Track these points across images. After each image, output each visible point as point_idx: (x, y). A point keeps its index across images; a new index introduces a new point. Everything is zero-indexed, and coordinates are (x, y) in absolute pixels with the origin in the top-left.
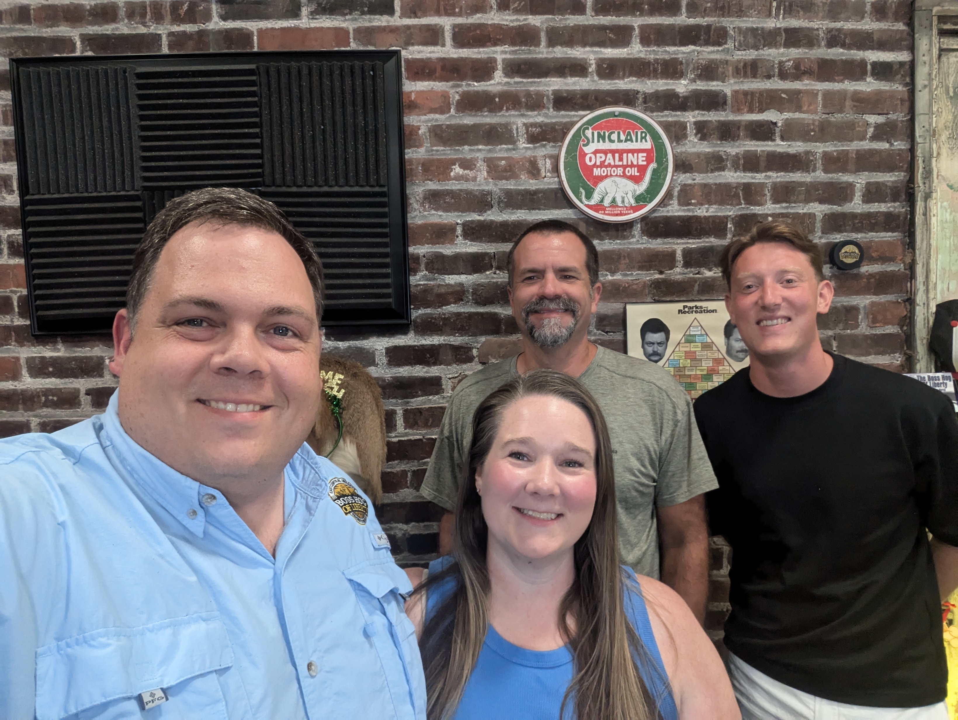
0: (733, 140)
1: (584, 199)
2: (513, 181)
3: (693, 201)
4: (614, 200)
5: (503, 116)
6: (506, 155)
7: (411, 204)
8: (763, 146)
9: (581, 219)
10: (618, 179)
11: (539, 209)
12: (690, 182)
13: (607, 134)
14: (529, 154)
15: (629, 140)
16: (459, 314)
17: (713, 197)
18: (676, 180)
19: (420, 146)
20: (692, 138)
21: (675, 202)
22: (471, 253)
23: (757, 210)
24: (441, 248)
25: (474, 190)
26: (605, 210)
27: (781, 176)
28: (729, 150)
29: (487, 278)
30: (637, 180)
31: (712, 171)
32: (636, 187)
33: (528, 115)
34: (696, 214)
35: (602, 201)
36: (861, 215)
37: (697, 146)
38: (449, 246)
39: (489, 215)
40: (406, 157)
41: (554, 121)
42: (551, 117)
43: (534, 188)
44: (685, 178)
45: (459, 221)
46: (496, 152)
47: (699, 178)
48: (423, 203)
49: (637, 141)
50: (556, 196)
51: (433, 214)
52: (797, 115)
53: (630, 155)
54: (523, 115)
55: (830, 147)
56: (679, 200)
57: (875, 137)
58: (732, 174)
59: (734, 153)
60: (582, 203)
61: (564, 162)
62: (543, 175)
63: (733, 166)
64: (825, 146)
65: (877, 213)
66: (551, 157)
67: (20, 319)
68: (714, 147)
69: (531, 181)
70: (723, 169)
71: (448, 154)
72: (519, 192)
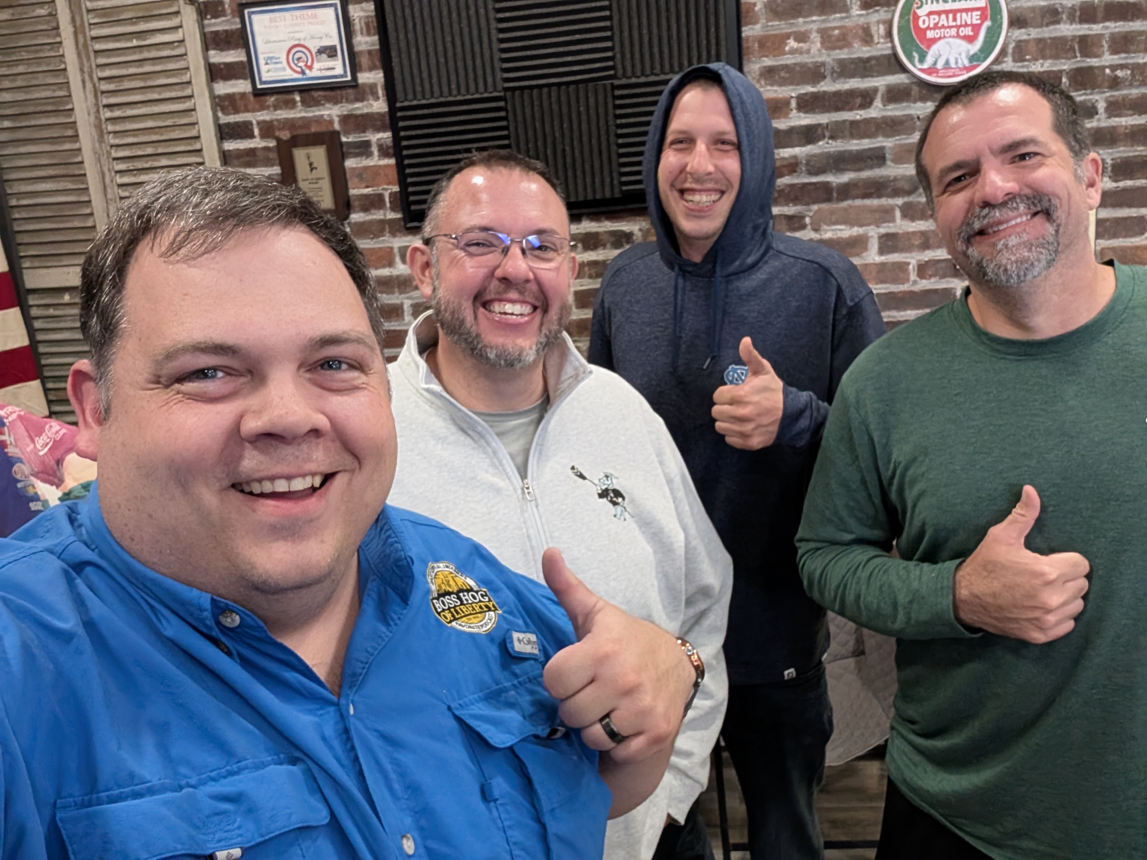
1: (917, 63)
2: (846, 51)
3: (1028, 57)
4: (947, 62)
6: (839, 24)
9: (912, 83)
10: (951, 40)
11: (872, 76)
12: (1025, 37)
14: (862, 21)
16: (792, 186)
17: (1048, 52)
18: (1011, 37)
19: (756, 23)
21: (1009, 59)
22: (804, 126)
23: (1093, 62)
25: (807, 63)
26: (938, 73)
27: (1119, 26)
28: (1065, 2)
29: (820, 147)
30: (970, 39)
31: (1047, 25)
32: (969, 46)
34: (1031, 70)
35: (935, 63)
38: (784, 120)
39: (822, 86)
40: (744, 35)
43: (867, 56)
44: (1020, 34)
45: (793, 95)
46: (830, 22)
47: (1034, 33)
48: (760, 80)
50: (889, 62)
51: (769, 91)
53: (964, 14)
56: (1013, 57)
58: (1067, 27)
59: (1070, 5)
60: (915, 67)
61: (898, 27)
62: (876, 41)
63: (1069, 19)
66: (884, 22)
67: (392, 213)
69: (864, 49)
70: (1058, 22)
71: (784, 28)
72: (853, 61)
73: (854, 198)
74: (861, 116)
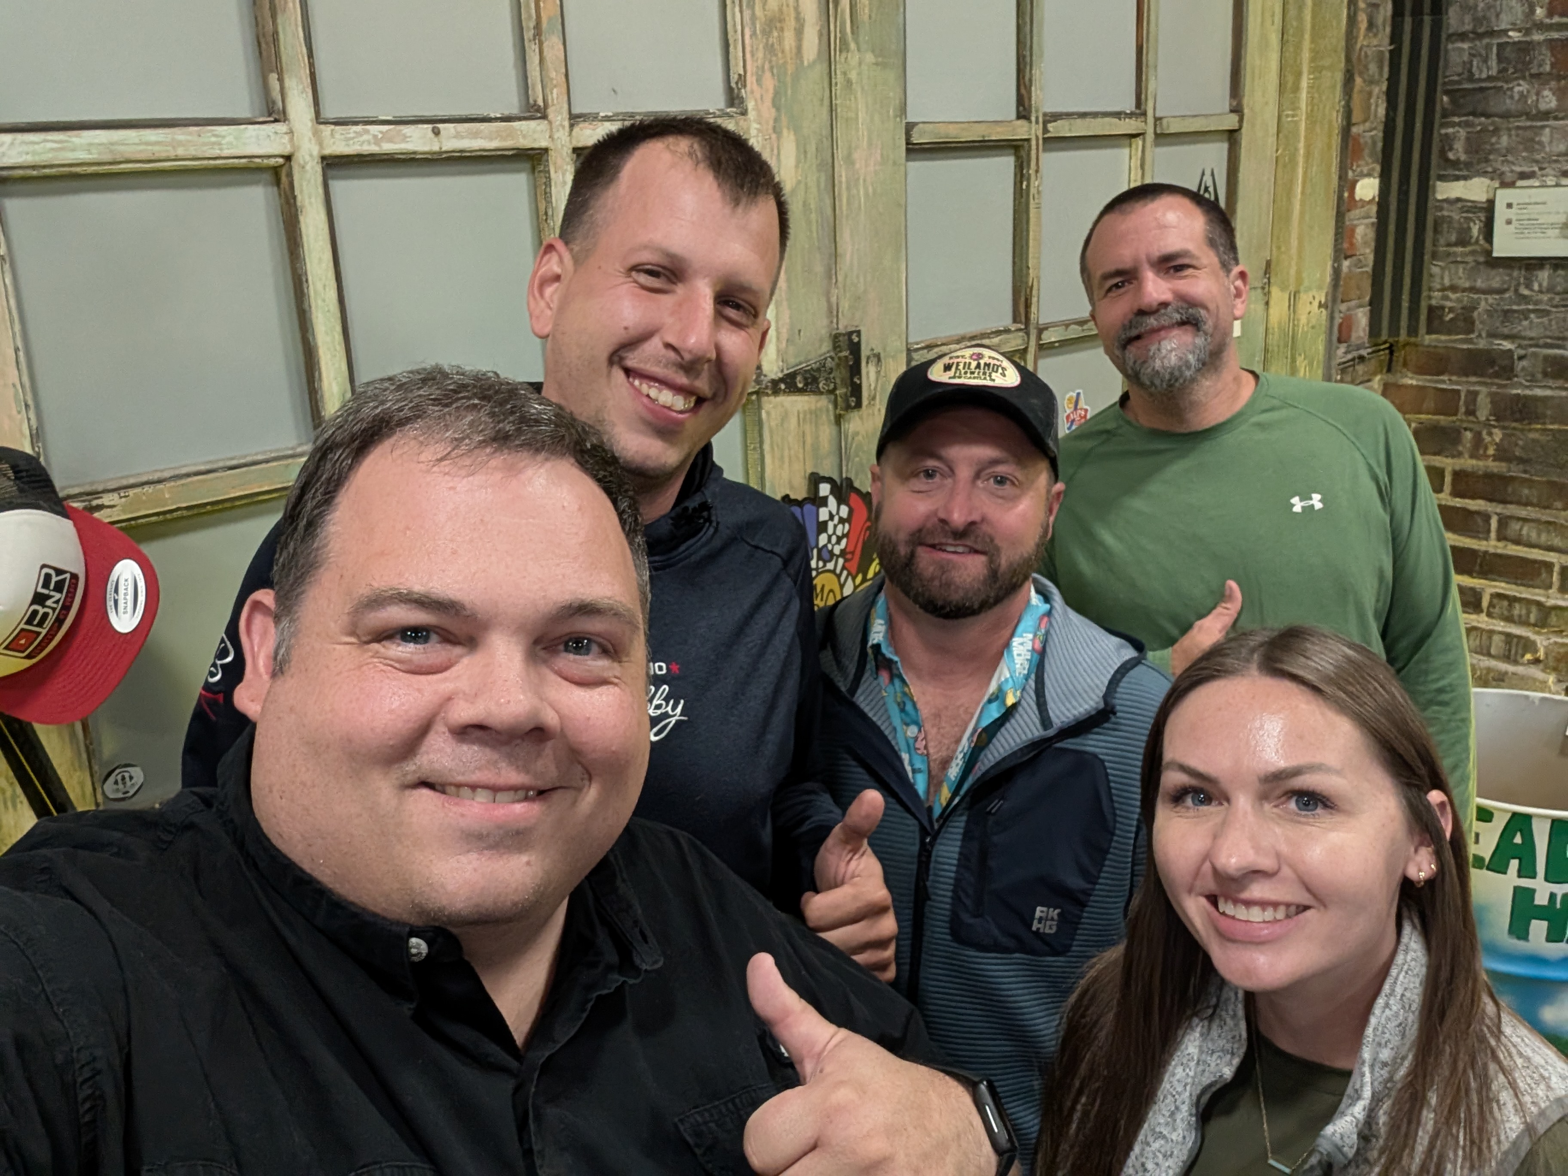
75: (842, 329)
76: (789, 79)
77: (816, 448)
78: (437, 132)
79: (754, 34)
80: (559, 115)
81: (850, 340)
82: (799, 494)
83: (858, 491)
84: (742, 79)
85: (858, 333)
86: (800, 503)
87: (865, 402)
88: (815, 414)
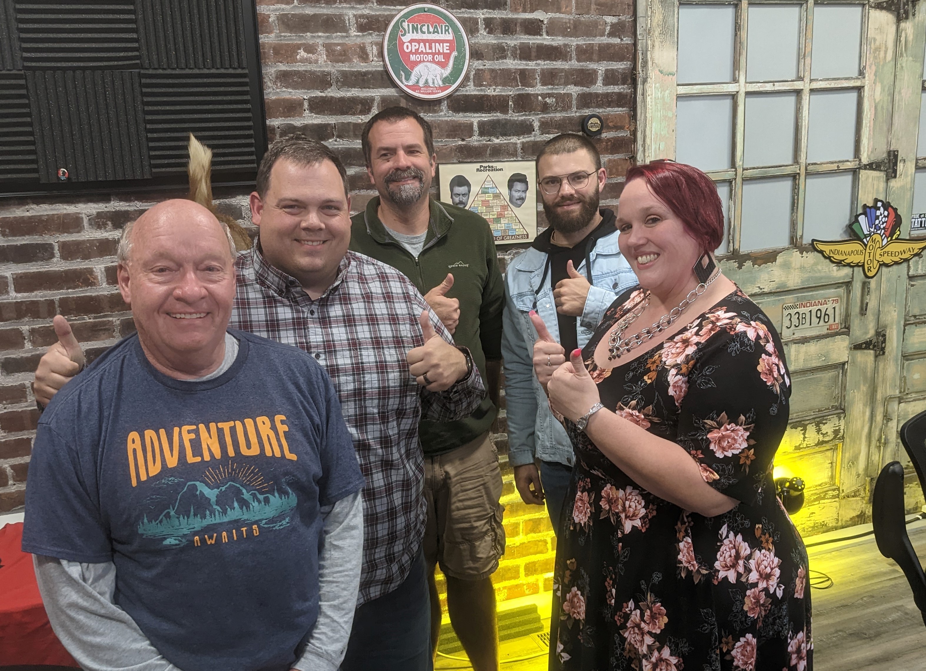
0: (512, 34)
1: (404, 80)
2: (347, 64)
3: (484, 83)
4: (427, 81)
5: (337, 7)
6: (340, 41)
7: (265, 83)
8: (534, 39)
9: (401, 96)
10: (429, 64)
11: (369, 88)
12: (481, 67)
13: (419, 26)
14: (359, 41)
15: (436, 32)
17: (498, 80)
18: (472, 66)
19: (270, 32)
20: (483, 32)
21: (471, 83)
22: (316, 124)
23: (530, 90)
24: (291, 120)
25: (316, 71)
26: (420, 90)
27: (547, 64)
28: (509, 42)
30: (443, 65)
31: (498, 59)
32: (443, 71)
33: (356, 8)
34: (486, 93)
35: (418, 82)
36: (602, 94)
37: (487, 38)
38: (298, 118)
39: (329, 92)
40: (260, 41)
41: (377, 13)
42: (376, 10)
43: (364, 70)
44: (478, 64)
45: (305, 97)
46: (333, 39)
47: (489, 65)
48: (276, 82)
49: (442, 33)
50: (382, 78)
51: (284, 91)
52: (558, 15)
53: (437, 44)
54: (353, 8)
55: (581, 41)
56: (474, 82)
57: (611, 35)
58: (511, 61)
59: (513, 45)
60: (403, 84)
61: (388, 49)
62: (371, 59)
63: (512, 55)
64: (577, 40)
65: (613, 93)
66: (377, 44)
68: (499, 39)
69: (362, 64)
70: (505, 57)
71: (295, 40)
72: (353, 73)
73: (360, 189)
74: (362, 120)
75: (891, 149)
76: (880, 67)
77: (878, 190)
78: (774, 85)
79: (870, 53)
80: (807, 80)
81: (894, 154)
82: (870, 204)
83: (892, 207)
84: (865, 67)
85: (898, 151)
86: (870, 208)
87: (898, 176)
88: (879, 178)
